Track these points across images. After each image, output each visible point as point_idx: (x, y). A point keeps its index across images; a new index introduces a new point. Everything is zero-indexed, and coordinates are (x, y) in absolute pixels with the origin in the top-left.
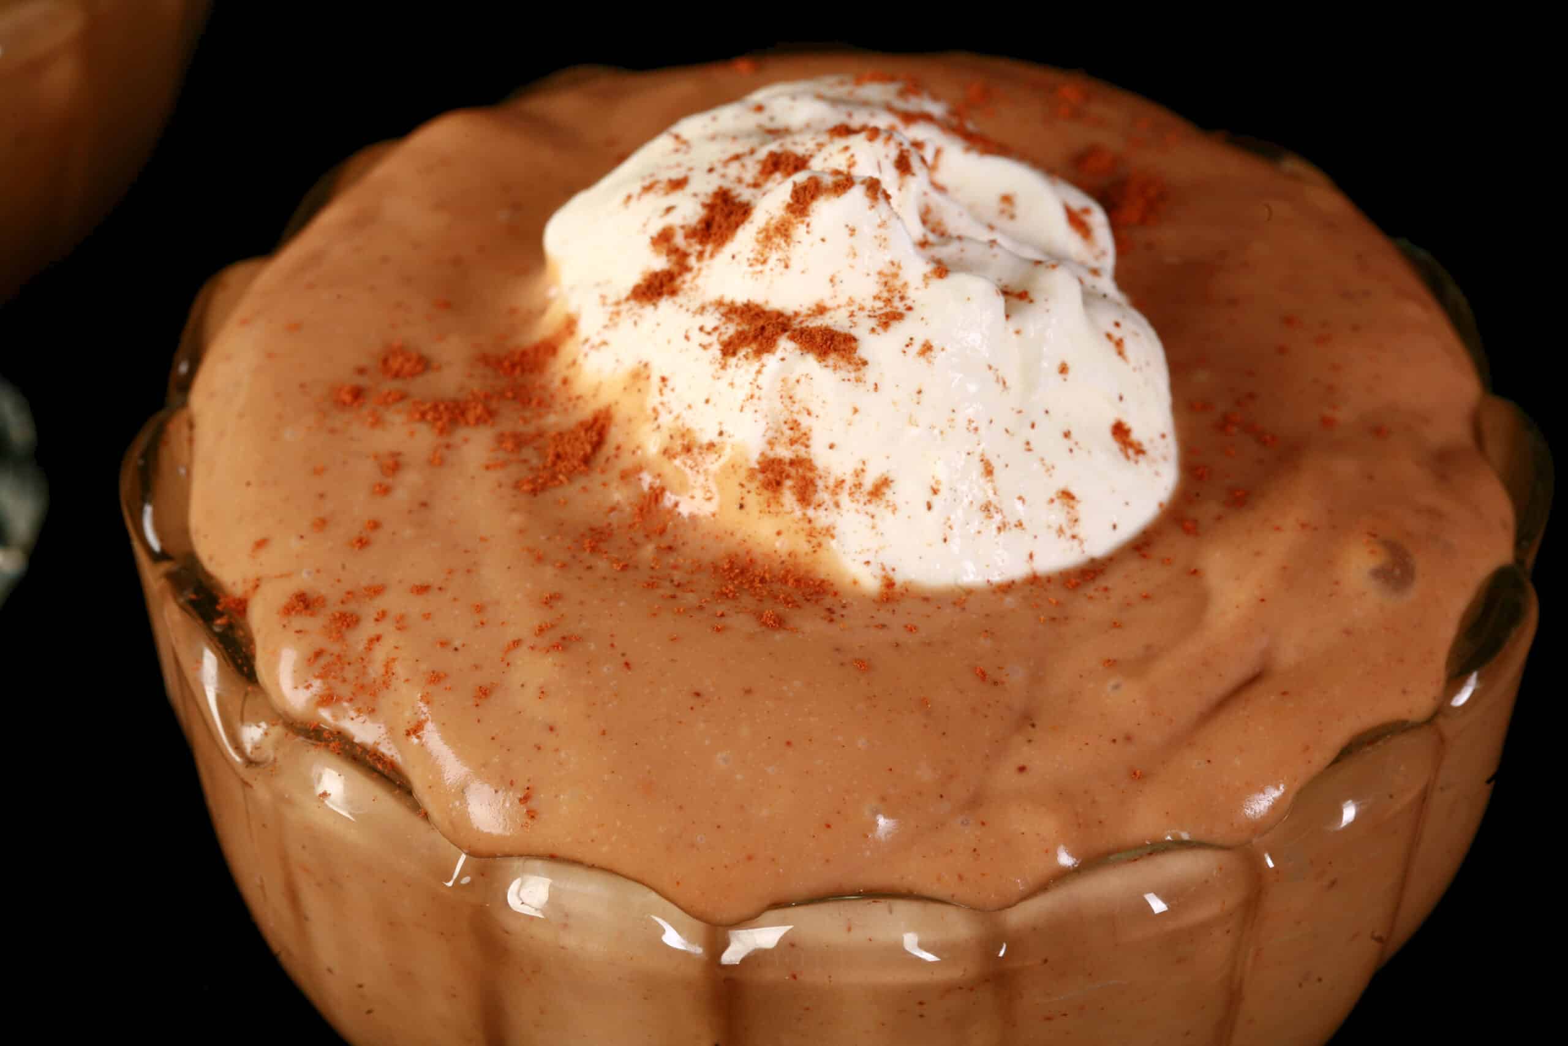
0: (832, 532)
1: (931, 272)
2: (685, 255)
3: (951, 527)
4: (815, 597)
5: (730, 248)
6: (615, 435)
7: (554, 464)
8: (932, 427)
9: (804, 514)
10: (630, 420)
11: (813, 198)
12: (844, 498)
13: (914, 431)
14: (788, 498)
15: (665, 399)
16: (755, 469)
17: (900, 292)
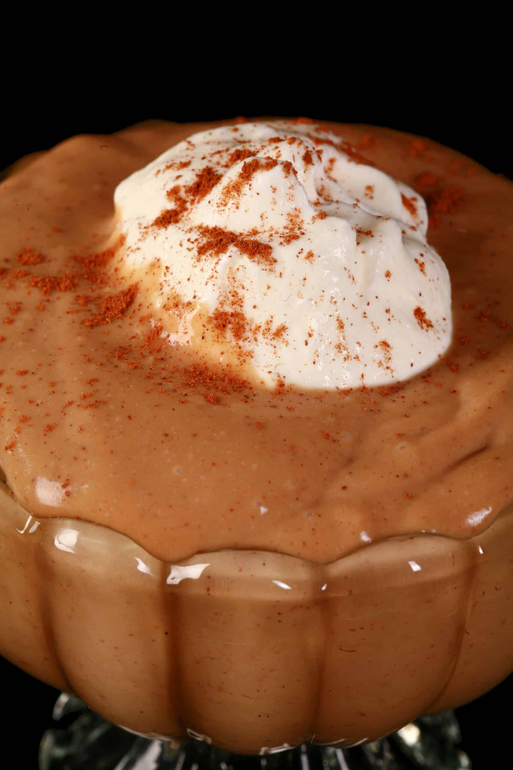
0: (252, 354)
1: (317, 216)
2: (185, 202)
3: (318, 356)
4: (239, 390)
5: (208, 197)
6: (139, 298)
7: (105, 312)
8: (311, 300)
9: (237, 344)
10: (148, 290)
11: (254, 170)
12: (260, 336)
13: (300, 301)
14: (229, 334)
15: (167, 279)
16: (212, 317)
17: (299, 225)
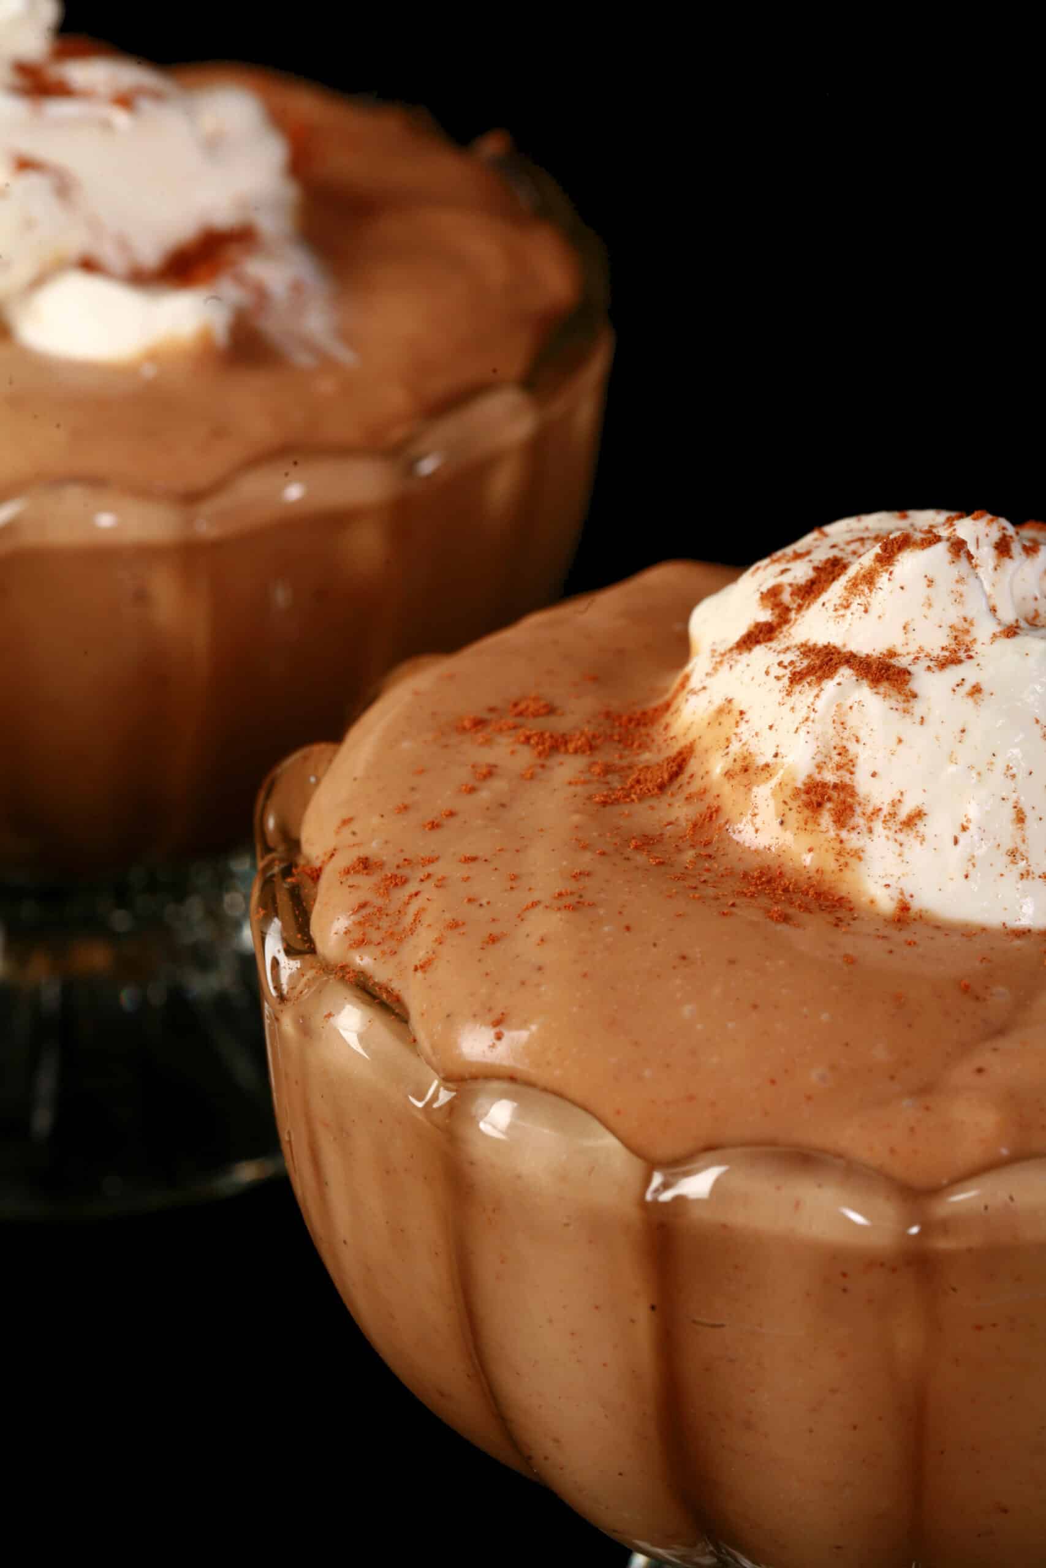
0: (862, 854)
1: (1000, 632)
2: (788, 610)
3: (974, 865)
4: (829, 910)
5: (824, 597)
6: (693, 766)
7: (632, 787)
8: (971, 767)
9: (838, 835)
10: (707, 751)
11: (900, 549)
12: (878, 826)
13: (952, 769)
14: (826, 819)
15: (738, 730)
16: (800, 789)
17: (967, 646)
